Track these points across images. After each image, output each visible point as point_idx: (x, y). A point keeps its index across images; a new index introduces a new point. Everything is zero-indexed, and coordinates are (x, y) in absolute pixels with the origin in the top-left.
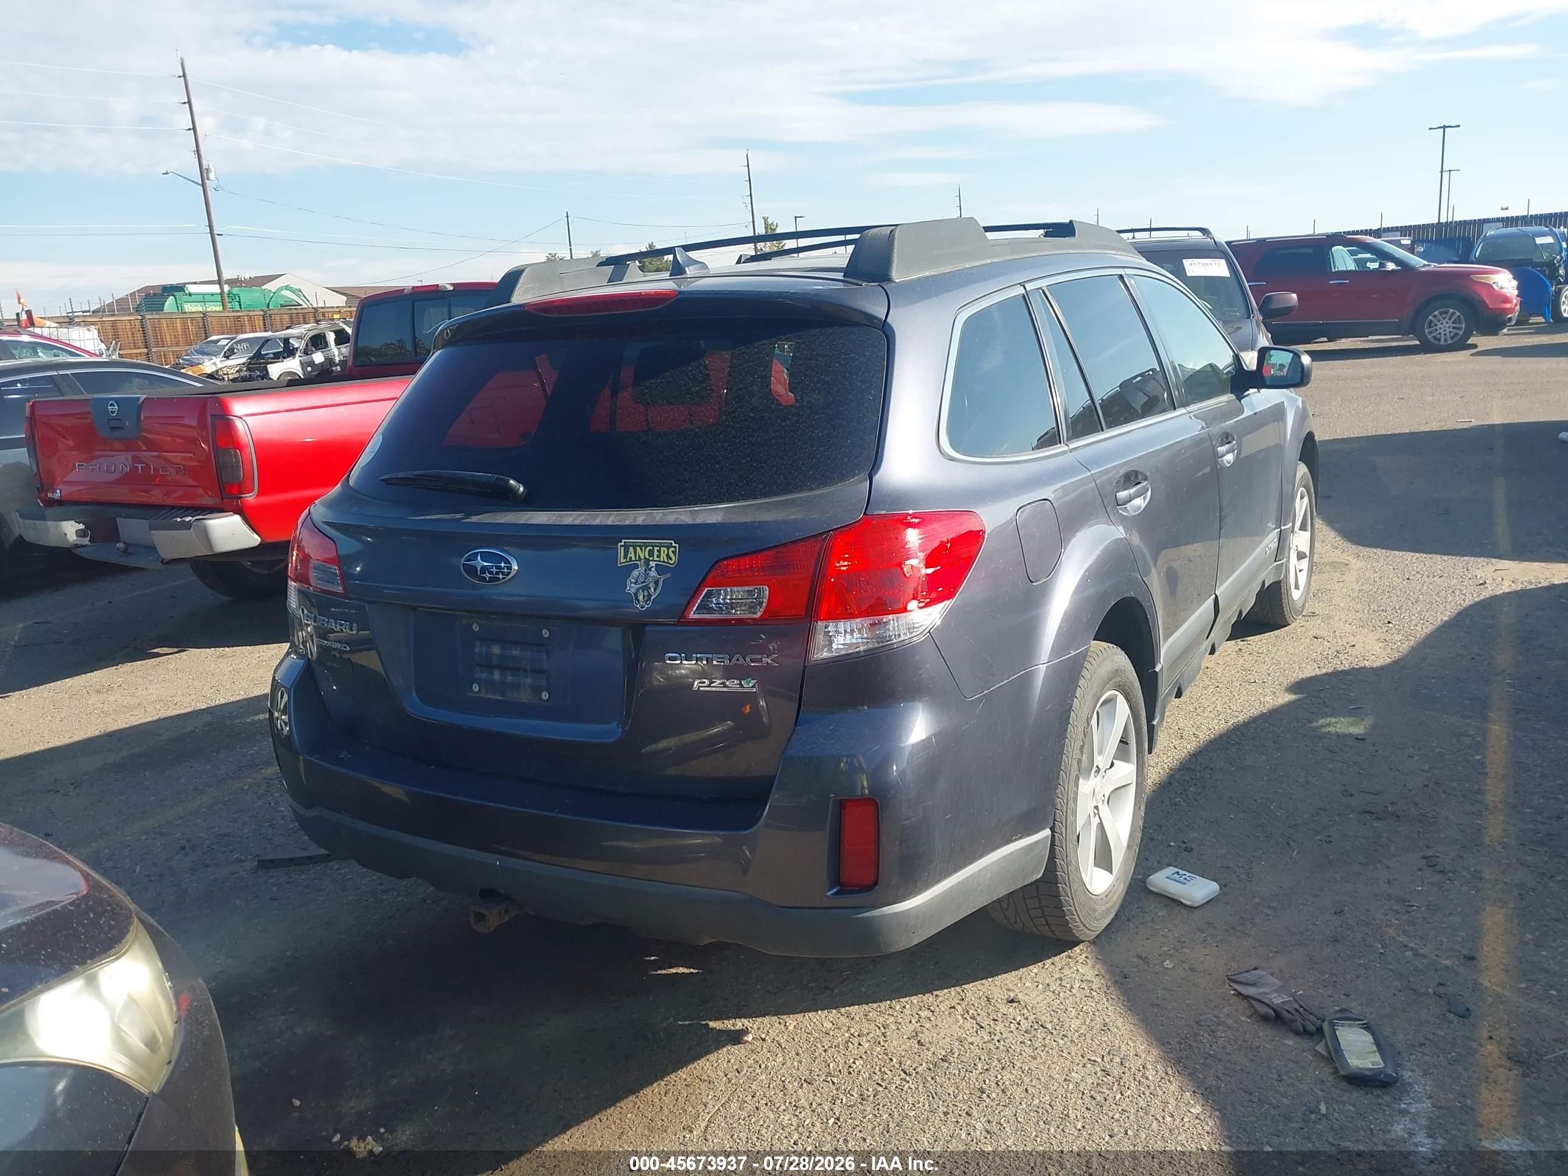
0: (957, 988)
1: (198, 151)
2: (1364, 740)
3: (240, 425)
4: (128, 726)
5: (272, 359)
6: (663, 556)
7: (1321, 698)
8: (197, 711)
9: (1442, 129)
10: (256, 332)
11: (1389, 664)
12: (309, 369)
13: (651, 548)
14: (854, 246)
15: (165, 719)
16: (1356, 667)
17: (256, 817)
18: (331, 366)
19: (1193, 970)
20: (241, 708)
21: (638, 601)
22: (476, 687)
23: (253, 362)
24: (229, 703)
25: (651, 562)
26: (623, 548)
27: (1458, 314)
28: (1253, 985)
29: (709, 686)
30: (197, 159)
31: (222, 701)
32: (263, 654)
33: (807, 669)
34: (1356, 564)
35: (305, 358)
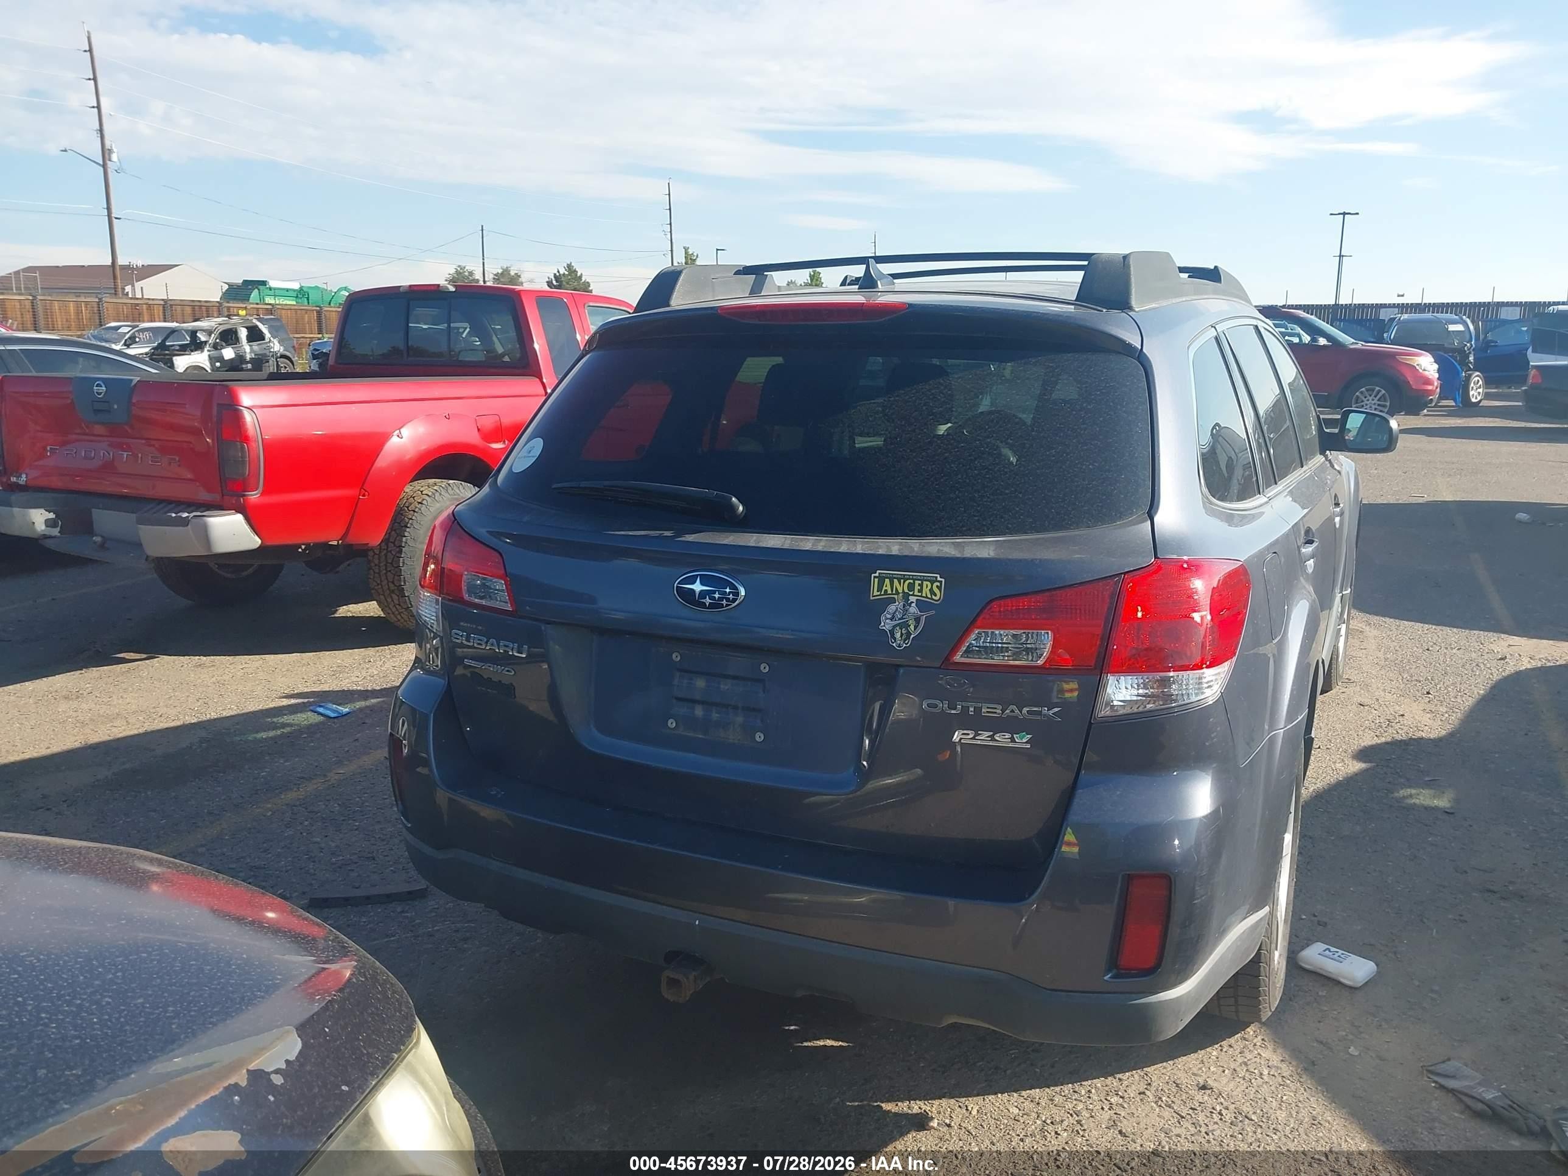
0: (1139, 1071)
1: (101, 130)
2: (1452, 813)
3: (248, 417)
4: (111, 738)
5: (177, 350)
6: (926, 591)
7: (1391, 768)
8: (187, 725)
9: (1342, 216)
10: (155, 321)
11: (1445, 736)
12: (218, 364)
13: (912, 581)
14: (1083, 272)
15: (152, 732)
16: (1413, 737)
17: (289, 848)
18: (242, 364)
19: (1381, 1059)
20: (237, 724)
21: (895, 639)
22: (672, 724)
23: (156, 352)
24: (223, 718)
25: (910, 597)
26: (876, 580)
27: (1383, 392)
28: (1453, 1077)
29: (973, 738)
30: (99, 139)
31: (214, 715)
32: (246, 665)
33: (1093, 726)
34: (1371, 632)
35: (214, 353)
